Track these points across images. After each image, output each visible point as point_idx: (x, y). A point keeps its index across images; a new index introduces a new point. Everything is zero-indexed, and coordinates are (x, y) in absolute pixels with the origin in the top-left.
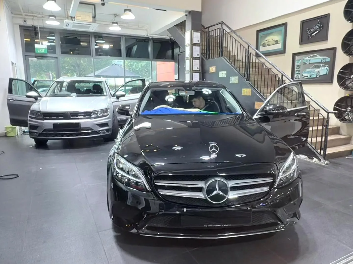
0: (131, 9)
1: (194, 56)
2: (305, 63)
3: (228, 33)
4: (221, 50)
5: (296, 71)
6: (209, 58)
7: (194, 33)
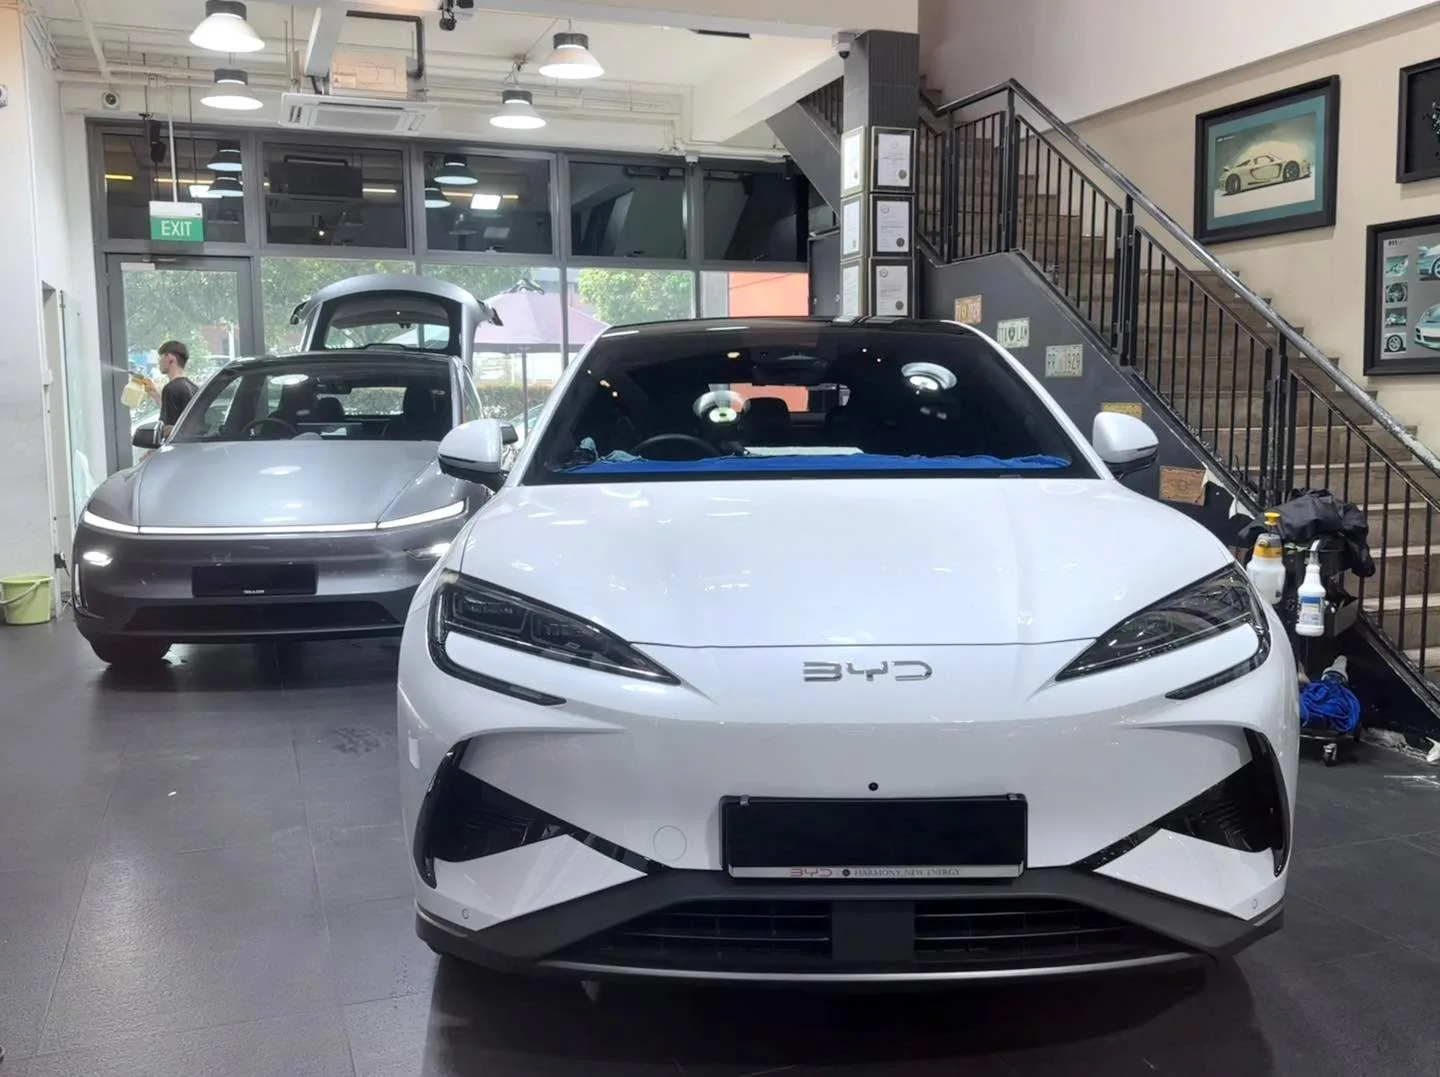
0: (585, 33)
2: (1430, 272)
3: (1040, 136)
4: (1008, 215)
5: (1387, 316)
6: (953, 255)
7: (882, 137)
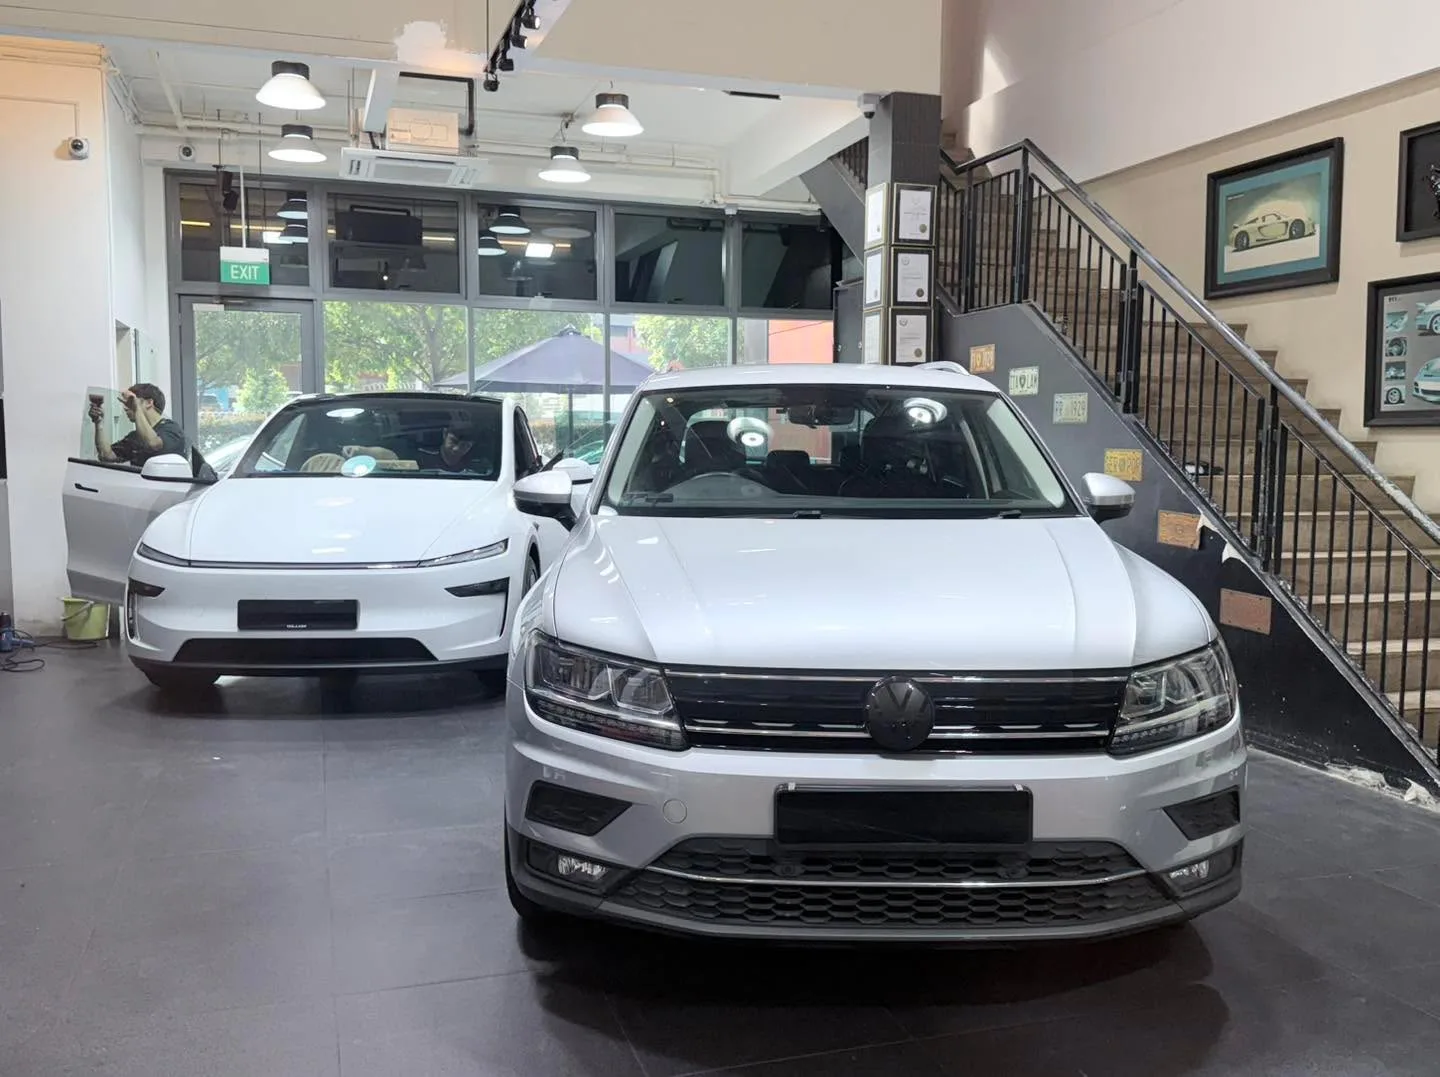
0: (627, 94)
1: (900, 299)
2: (1428, 328)
3: (1053, 195)
4: (1021, 269)
5: (1387, 369)
6: (970, 306)
7: (903, 193)
